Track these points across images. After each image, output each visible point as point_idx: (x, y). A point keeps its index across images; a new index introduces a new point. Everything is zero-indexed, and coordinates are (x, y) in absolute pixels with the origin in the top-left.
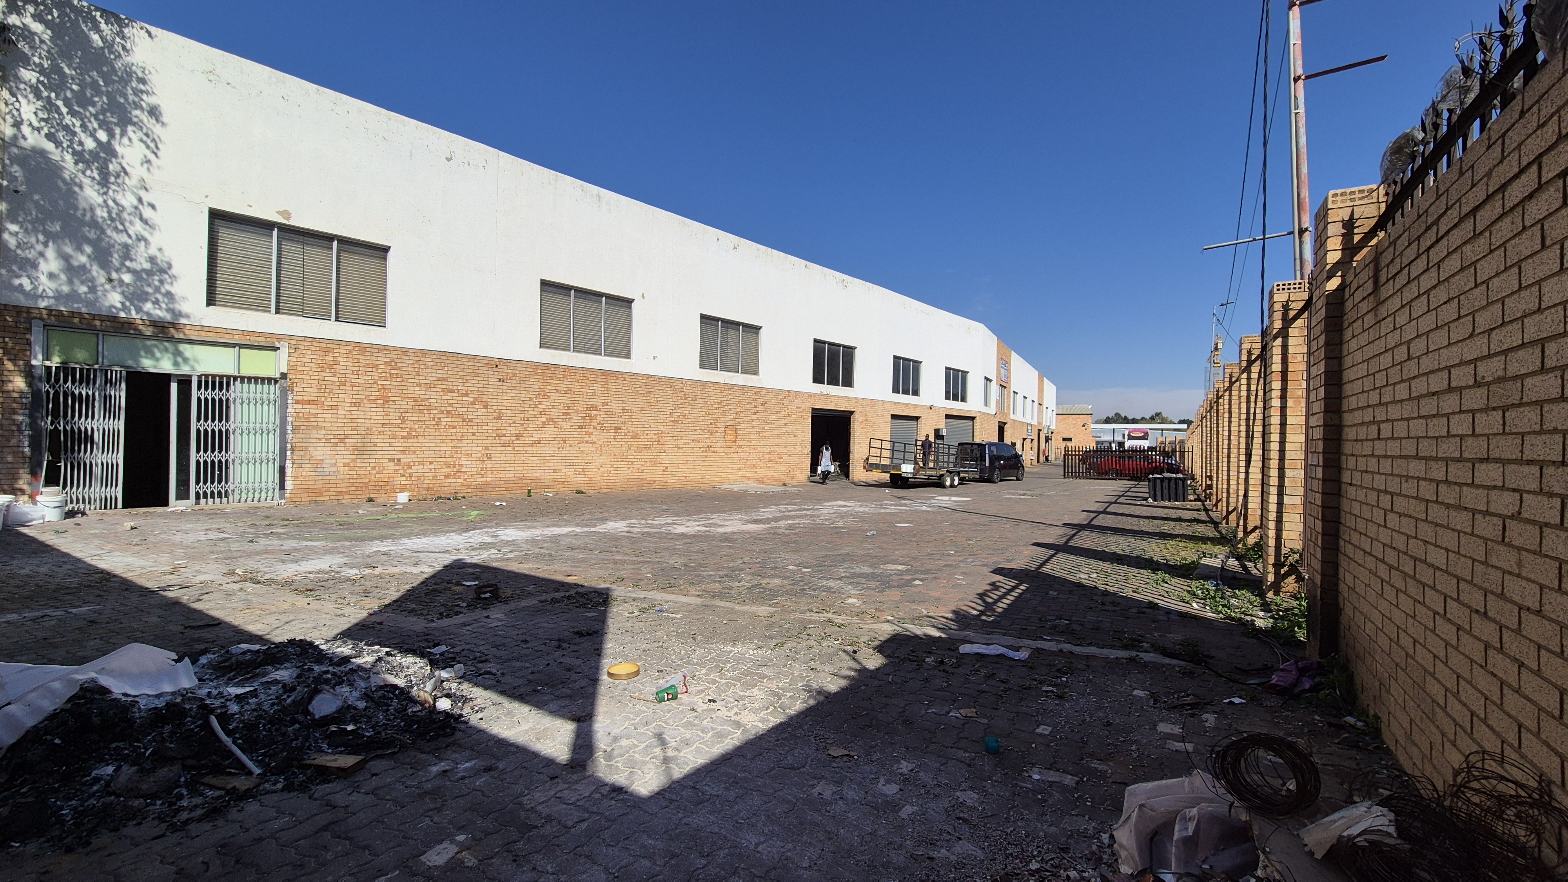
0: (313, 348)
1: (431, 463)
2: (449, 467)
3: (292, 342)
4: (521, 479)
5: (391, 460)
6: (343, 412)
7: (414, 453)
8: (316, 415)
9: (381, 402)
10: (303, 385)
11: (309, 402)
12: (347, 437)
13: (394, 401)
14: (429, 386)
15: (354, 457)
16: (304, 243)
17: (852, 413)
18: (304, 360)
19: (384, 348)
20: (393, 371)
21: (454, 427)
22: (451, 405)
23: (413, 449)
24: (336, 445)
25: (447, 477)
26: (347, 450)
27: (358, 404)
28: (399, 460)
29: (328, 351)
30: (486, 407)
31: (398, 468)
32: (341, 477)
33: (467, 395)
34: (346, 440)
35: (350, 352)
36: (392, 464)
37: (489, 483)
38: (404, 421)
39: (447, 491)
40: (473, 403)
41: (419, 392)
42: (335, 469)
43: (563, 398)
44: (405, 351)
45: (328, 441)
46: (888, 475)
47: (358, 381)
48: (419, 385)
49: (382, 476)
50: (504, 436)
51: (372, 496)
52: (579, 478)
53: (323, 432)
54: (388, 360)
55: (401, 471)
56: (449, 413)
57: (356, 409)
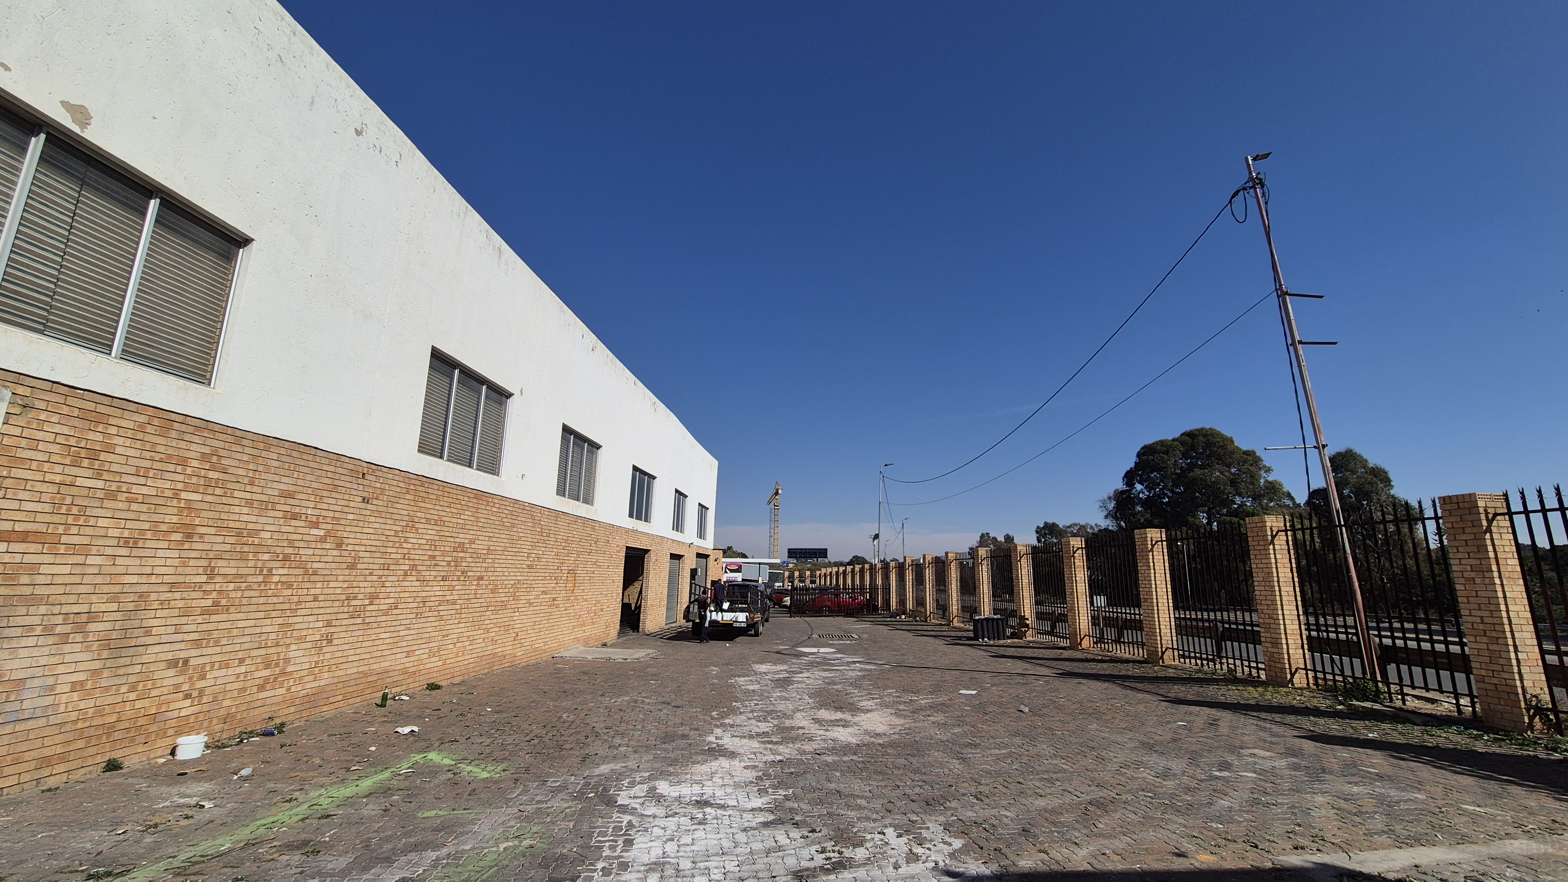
0: (65, 410)
1: (242, 661)
2: (267, 667)
3: (20, 390)
4: (365, 674)
5: (172, 664)
6: (98, 560)
7: (217, 643)
8: (33, 569)
9: (177, 537)
10: (22, 495)
11: (24, 537)
12: (93, 617)
13: (202, 536)
14: (266, 506)
15: (97, 665)
16: (83, 183)
17: (647, 551)
18: (39, 435)
19: (205, 426)
20: (211, 475)
21: (289, 586)
22: (291, 543)
23: (215, 634)
24: (64, 639)
25: (261, 688)
26: (87, 650)
27: (131, 543)
28: (186, 661)
29: (92, 419)
31: (180, 679)
32: (59, 719)
33: (316, 525)
34: (92, 627)
35: (141, 428)
36: (172, 672)
37: (321, 690)
38: (211, 576)
39: (256, 719)
41: (246, 516)
42: (49, 700)
45: (48, 630)
47: (144, 490)
48: (249, 503)
49: (146, 703)
51: (116, 755)
53: (43, 609)
54: (207, 450)
55: (185, 687)
56: (286, 558)
57: (124, 551)
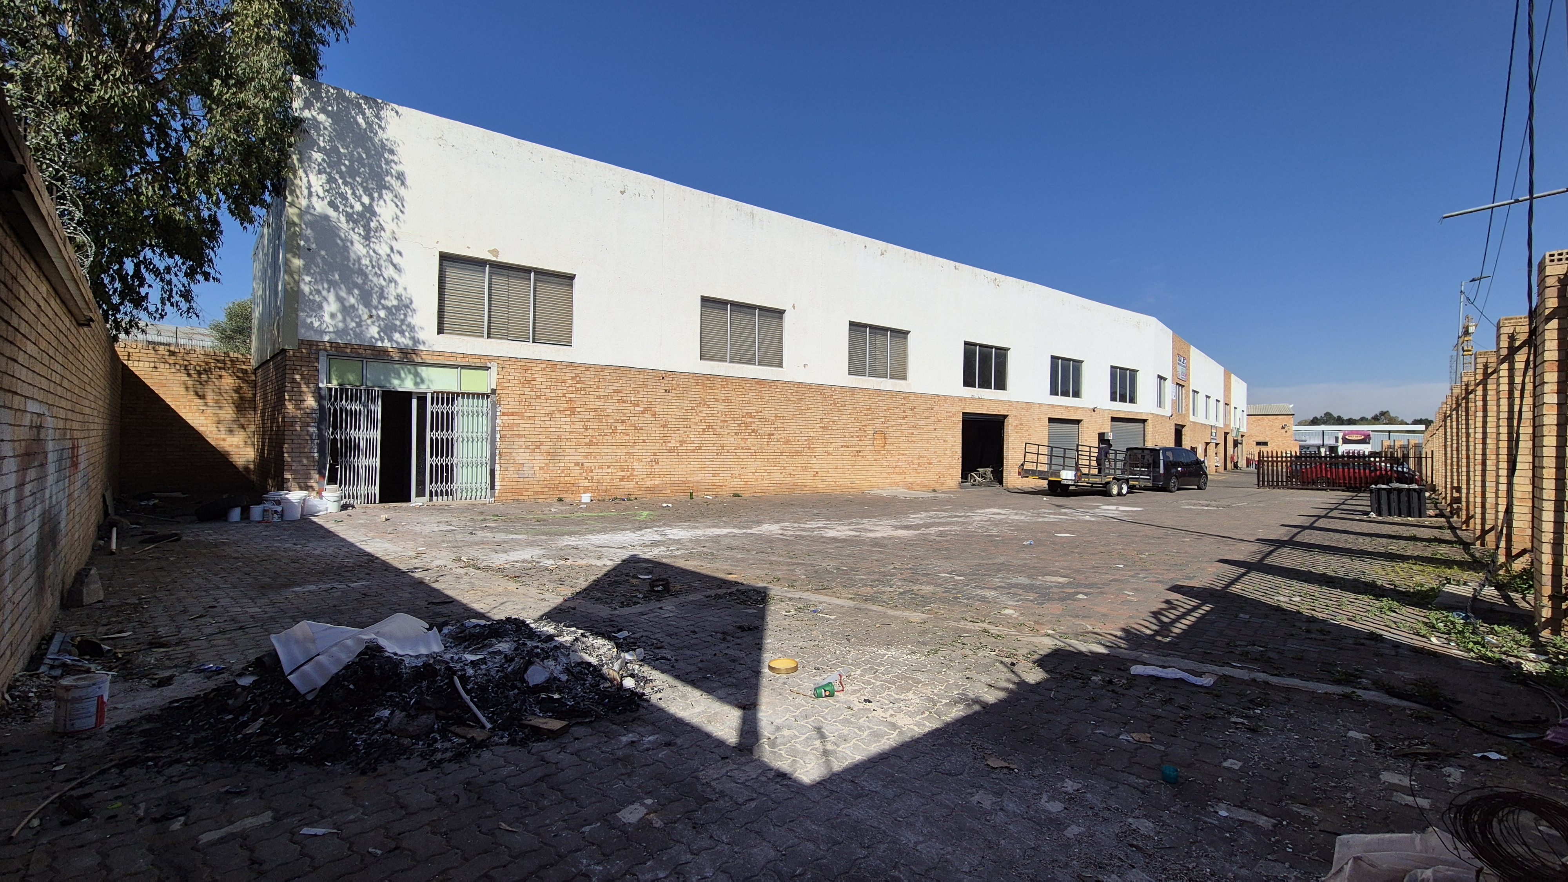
0: (516, 367)
1: (609, 467)
2: (623, 471)
3: (500, 362)
4: (684, 482)
5: (577, 464)
6: (539, 422)
7: (595, 458)
8: (518, 425)
9: (569, 413)
10: (509, 399)
11: (512, 414)
12: (542, 444)
13: (579, 412)
14: (607, 398)
15: (547, 461)
16: (508, 276)
17: (1005, 416)
18: (509, 377)
19: (571, 365)
20: (578, 385)
21: (628, 435)
22: (624, 414)
23: (594, 454)
24: (533, 451)
25: (622, 480)
26: (542, 455)
27: (550, 415)
28: (582, 464)
29: (527, 369)
30: (654, 415)
31: (582, 471)
32: (538, 479)
33: (638, 405)
34: (541, 447)
35: (544, 369)
36: (577, 468)
37: (657, 486)
38: (586, 429)
39: (622, 493)
40: (643, 412)
41: (599, 403)
42: (533, 472)
43: (721, 407)
44: (587, 367)
45: (527, 447)
46: (1046, 482)
47: (551, 394)
48: (599, 397)
49: (569, 478)
50: (670, 442)
51: (561, 496)
52: (737, 482)
53: (524, 440)
54: (574, 375)
55: (584, 474)
56: (623, 422)
57: (548, 419)
